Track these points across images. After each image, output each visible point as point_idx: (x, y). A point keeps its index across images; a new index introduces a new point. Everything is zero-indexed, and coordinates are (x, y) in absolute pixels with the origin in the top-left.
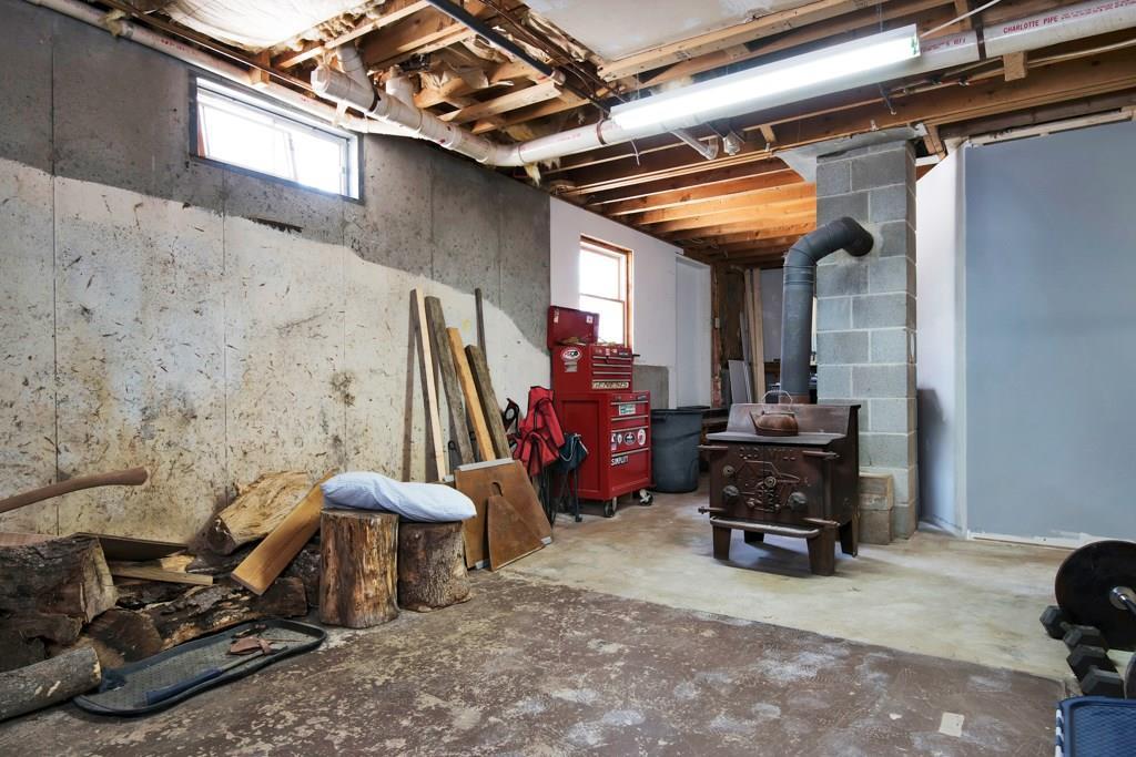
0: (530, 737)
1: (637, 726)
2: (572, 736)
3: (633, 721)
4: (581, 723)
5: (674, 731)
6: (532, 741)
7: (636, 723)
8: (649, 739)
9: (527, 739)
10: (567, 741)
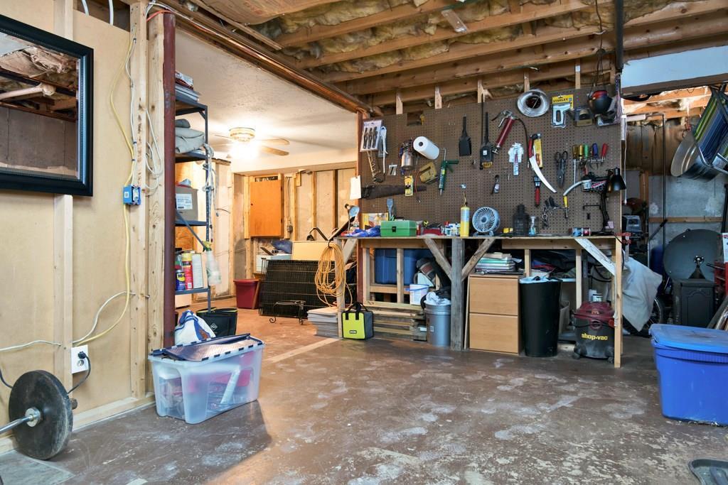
0: (423, 468)
1: (353, 478)
2: (396, 470)
3: (357, 481)
4: (393, 478)
5: (329, 476)
6: (421, 466)
7: (354, 480)
8: (347, 469)
9: (424, 466)
10: (398, 467)
